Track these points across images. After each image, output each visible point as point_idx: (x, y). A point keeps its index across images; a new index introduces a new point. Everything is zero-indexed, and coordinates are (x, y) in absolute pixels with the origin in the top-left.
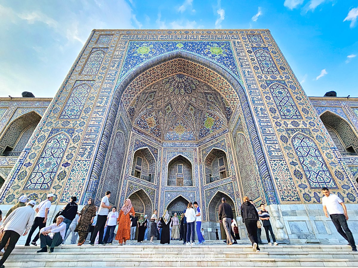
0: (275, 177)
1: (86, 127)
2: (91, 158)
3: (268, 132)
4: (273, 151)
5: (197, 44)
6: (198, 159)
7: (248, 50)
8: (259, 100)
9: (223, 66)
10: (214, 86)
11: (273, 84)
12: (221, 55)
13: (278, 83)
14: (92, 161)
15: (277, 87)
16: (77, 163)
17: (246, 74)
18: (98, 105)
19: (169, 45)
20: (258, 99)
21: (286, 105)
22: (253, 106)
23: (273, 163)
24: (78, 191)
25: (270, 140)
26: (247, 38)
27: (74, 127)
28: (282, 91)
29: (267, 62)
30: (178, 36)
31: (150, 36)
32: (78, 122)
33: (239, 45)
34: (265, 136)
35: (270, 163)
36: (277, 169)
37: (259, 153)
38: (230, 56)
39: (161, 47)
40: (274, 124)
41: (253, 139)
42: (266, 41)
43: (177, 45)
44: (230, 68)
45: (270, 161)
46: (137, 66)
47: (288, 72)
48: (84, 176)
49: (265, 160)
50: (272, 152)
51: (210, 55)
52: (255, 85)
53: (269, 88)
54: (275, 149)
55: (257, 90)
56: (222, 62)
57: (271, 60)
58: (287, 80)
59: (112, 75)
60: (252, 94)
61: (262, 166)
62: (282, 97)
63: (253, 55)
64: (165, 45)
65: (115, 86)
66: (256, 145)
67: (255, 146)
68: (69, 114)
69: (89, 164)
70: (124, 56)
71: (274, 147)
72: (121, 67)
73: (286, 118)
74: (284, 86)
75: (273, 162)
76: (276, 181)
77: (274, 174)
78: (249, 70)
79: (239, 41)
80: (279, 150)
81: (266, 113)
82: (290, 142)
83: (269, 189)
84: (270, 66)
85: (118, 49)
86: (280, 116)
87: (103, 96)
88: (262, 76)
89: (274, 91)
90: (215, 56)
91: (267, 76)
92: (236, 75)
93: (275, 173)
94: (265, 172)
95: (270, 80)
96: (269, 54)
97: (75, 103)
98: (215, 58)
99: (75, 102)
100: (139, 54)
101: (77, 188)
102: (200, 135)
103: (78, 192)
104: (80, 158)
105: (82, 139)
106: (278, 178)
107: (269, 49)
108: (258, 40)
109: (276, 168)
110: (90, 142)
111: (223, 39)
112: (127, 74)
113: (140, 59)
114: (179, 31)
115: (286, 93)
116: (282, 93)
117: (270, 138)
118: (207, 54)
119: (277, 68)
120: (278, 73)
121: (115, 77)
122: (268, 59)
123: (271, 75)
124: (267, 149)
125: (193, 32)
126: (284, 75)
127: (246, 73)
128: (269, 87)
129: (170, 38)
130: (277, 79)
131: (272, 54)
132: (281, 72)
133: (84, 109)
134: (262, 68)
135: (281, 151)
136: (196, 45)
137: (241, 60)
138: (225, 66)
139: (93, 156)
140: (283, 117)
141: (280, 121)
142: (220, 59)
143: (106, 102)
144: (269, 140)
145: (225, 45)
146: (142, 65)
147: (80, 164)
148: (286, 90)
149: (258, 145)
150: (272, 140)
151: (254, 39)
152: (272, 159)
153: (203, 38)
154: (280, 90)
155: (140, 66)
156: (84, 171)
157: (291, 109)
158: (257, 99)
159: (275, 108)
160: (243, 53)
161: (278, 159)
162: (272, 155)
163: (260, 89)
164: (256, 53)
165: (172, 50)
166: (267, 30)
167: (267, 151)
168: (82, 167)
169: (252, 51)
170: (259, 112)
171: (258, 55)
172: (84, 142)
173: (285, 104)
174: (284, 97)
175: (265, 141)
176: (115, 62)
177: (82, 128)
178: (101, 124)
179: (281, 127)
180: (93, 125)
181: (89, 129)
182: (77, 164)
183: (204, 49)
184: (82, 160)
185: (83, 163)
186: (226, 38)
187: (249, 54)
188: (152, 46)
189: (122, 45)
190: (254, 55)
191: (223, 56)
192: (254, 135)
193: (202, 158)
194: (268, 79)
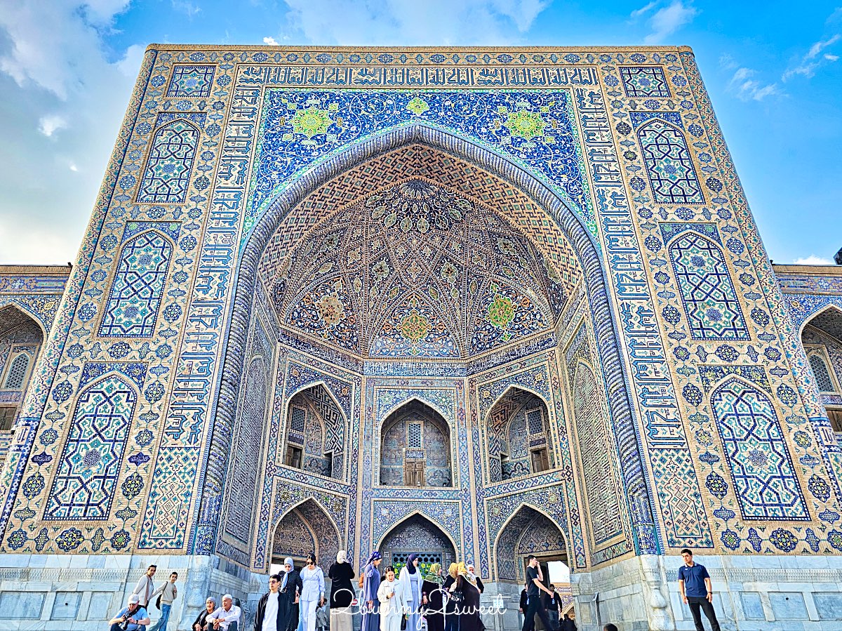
0: (659, 490)
1: (176, 361)
2: (199, 442)
3: (653, 376)
4: (661, 425)
5: (469, 100)
6: (468, 411)
7: (618, 121)
8: (637, 283)
9: (543, 177)
10: (516, 221)
11: (682, 234)
12: (539, 139)
13: (696, 232)
14: (203, 449)
15: (692, 245)
16: (165, 454)
17: (607, 203)
18: (200, 297)
19: (385, 104)
20: (634, 280)
21: (709, 298)
22: (620, 302)
23: (657, 455)
24: (179, 523)
25: (655, 398)
26: (619, 78)
27: (144, 360)
28: (704, 258)
29: (672, 164)
30: (410, 72)
31: (326, 70)
32: (153, 347)
33: (593, 106)
34: (643, 387)
35: (650, 455)
36: (666, 472)
37: (625, 430)
38: (565, 144)
39: (363, 112)
40: (669, 352)
41: (612, 391)
42: (678, 91)
43: (411, 106)
44: (562, 184)
45: (650, 451)
46: (295, 176)
47: (728, 198)
48: (189, 487)
49: (637, 448)
50: (658, 428)
51: (507, 140)
52: (628, 238)
53: (668, 246)
54: (665, 420)
55: (633, 255)
56: (541, 165)
57: (684, 155)
58: (721, 223)
59: (226, 205)
60: (619, 267)
61: (629, 463)
62: (703, 275)
63: (631, 140)
64: (373, 103)
65: (239, 240)
66: (618, 408)
67: (616, 410)
68: (124, 324)
69: (197, 456)
70: (255, 143)
71: (664, 415)
72: (249, 180)
73: (704, 336)
74: (712, 240)
75: (658, 453)
76: (661, 500)
77: (656, 483)
78: (618, 190)
79: (596, 90)
80: (675, 423)
81: (652, 322)
82: (706, 402)
83: (640, 518)
84: (680, 176)
85: (236, 115)
86: (688, 331)
87: (209, 271)
88: (652, 211)
89: (683, 258)
90: (520, 142)
91: (667, 210)
92: (578, 205)
93: (660, 481)
94: (634, 478)
95: (674, 224)
96: (682, 135)
97: (133, 289)
98: (521, 149)
99: (135, 288)
100: (298, 136)
101: (175, 515)
102: (475, 342)
103: (179, 526)
104: (170, 441)
105: (170, 391)
106: (666, 492)
107: (683, 119)
108: (652, 84)
109: (664, 470)
110: (191, 399)
111: (547, 83)
112: (269, 200)
113: (303, 152)
114: (416, 54)
115: (714, 262)
116: (702, 263)
117: (656, 393)
118: (498, 137)
119: (698, 184)
120: (699, 198)
121: (237, 211)
122: (675, 153)
123: (680, 206)
124: (646, 420)
125: (459, 59)
126: (714, 208)
127: (609, 199)
128: (669, 243)
129: (389, 79)
130: (695, 219)
131: (688, 135)
132: (710, 195)
133: (163, 308)
134: (655, 184)
135: (681, 427)
136: (465, 104)
137: (595, 158)
138: (548, 175)
139: (205, 437)
140: (698, 334)
141: (687, 344)
142: (535, 155)
143: (221, 288)
144: (651, 398)
145: (551, 104)
146: (309, 171)
147: (175, 458)
148: (716, 254)
149: (623, 409)
150: (660, 398)
151: (640, 81)
152: (656, 447)
153: (488, 78)
154: (700, 255)
155: (304, 175)
156: (186, 475)
157: (722, 312)
158: (632, 282)
159: (679, 307)
160: (604, 133)
161: (672, 447)
162: (655, 436)
163: (644, 250)
164: (642, 133)
165: (396, 123)
166: (682, 50)
167: (645, 426)
168: (180, 465)
169: (631, 125)
170: (632, 320)
171: (649, 138)
172: (177, 399)
173: (708, 295)
174: (707, 276)
175: (642, 400)
176: (232, 163)
177: (165, 363)
178: (213, 350)
179: (687, 363)
180: (194, 355)
181: (185, 366)
182: (167, 456)
183: (491, 117)
184: (178, 446)
185: (182, 454)
186: (555, 81)
187: (620, 135)
188: (334, 106)
189: (244, 102)
190: (636, 141)
191: (544, 144)
192: (615, 383)
193: (478, 409)
194: (668, 220)
